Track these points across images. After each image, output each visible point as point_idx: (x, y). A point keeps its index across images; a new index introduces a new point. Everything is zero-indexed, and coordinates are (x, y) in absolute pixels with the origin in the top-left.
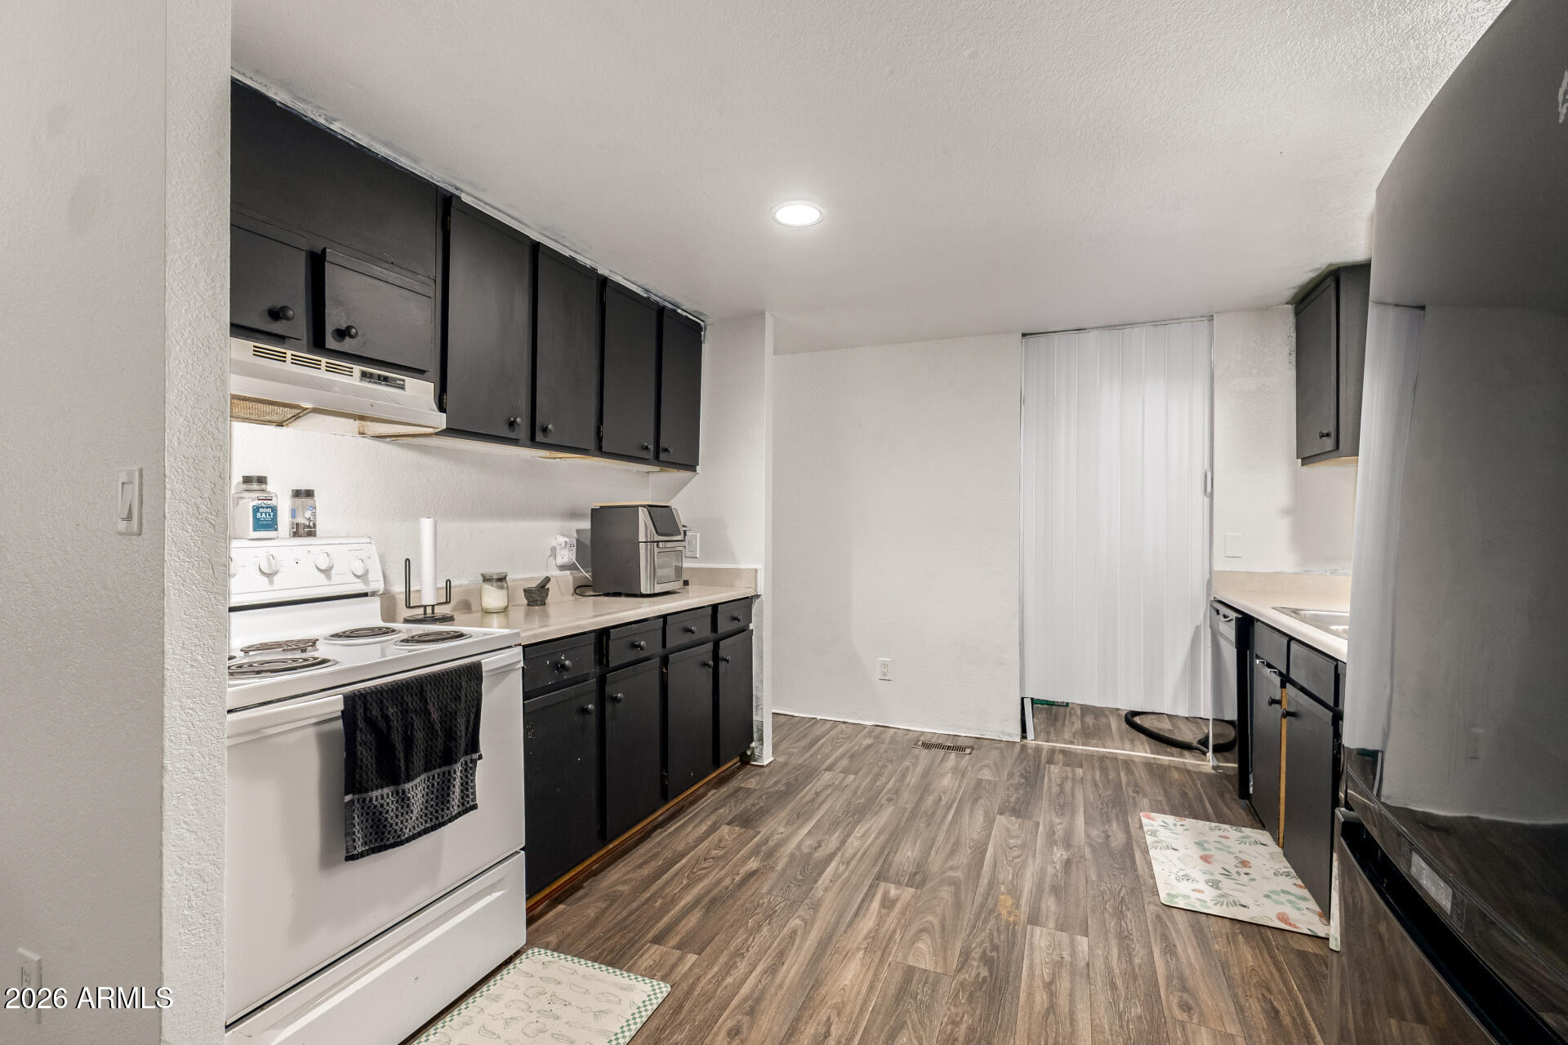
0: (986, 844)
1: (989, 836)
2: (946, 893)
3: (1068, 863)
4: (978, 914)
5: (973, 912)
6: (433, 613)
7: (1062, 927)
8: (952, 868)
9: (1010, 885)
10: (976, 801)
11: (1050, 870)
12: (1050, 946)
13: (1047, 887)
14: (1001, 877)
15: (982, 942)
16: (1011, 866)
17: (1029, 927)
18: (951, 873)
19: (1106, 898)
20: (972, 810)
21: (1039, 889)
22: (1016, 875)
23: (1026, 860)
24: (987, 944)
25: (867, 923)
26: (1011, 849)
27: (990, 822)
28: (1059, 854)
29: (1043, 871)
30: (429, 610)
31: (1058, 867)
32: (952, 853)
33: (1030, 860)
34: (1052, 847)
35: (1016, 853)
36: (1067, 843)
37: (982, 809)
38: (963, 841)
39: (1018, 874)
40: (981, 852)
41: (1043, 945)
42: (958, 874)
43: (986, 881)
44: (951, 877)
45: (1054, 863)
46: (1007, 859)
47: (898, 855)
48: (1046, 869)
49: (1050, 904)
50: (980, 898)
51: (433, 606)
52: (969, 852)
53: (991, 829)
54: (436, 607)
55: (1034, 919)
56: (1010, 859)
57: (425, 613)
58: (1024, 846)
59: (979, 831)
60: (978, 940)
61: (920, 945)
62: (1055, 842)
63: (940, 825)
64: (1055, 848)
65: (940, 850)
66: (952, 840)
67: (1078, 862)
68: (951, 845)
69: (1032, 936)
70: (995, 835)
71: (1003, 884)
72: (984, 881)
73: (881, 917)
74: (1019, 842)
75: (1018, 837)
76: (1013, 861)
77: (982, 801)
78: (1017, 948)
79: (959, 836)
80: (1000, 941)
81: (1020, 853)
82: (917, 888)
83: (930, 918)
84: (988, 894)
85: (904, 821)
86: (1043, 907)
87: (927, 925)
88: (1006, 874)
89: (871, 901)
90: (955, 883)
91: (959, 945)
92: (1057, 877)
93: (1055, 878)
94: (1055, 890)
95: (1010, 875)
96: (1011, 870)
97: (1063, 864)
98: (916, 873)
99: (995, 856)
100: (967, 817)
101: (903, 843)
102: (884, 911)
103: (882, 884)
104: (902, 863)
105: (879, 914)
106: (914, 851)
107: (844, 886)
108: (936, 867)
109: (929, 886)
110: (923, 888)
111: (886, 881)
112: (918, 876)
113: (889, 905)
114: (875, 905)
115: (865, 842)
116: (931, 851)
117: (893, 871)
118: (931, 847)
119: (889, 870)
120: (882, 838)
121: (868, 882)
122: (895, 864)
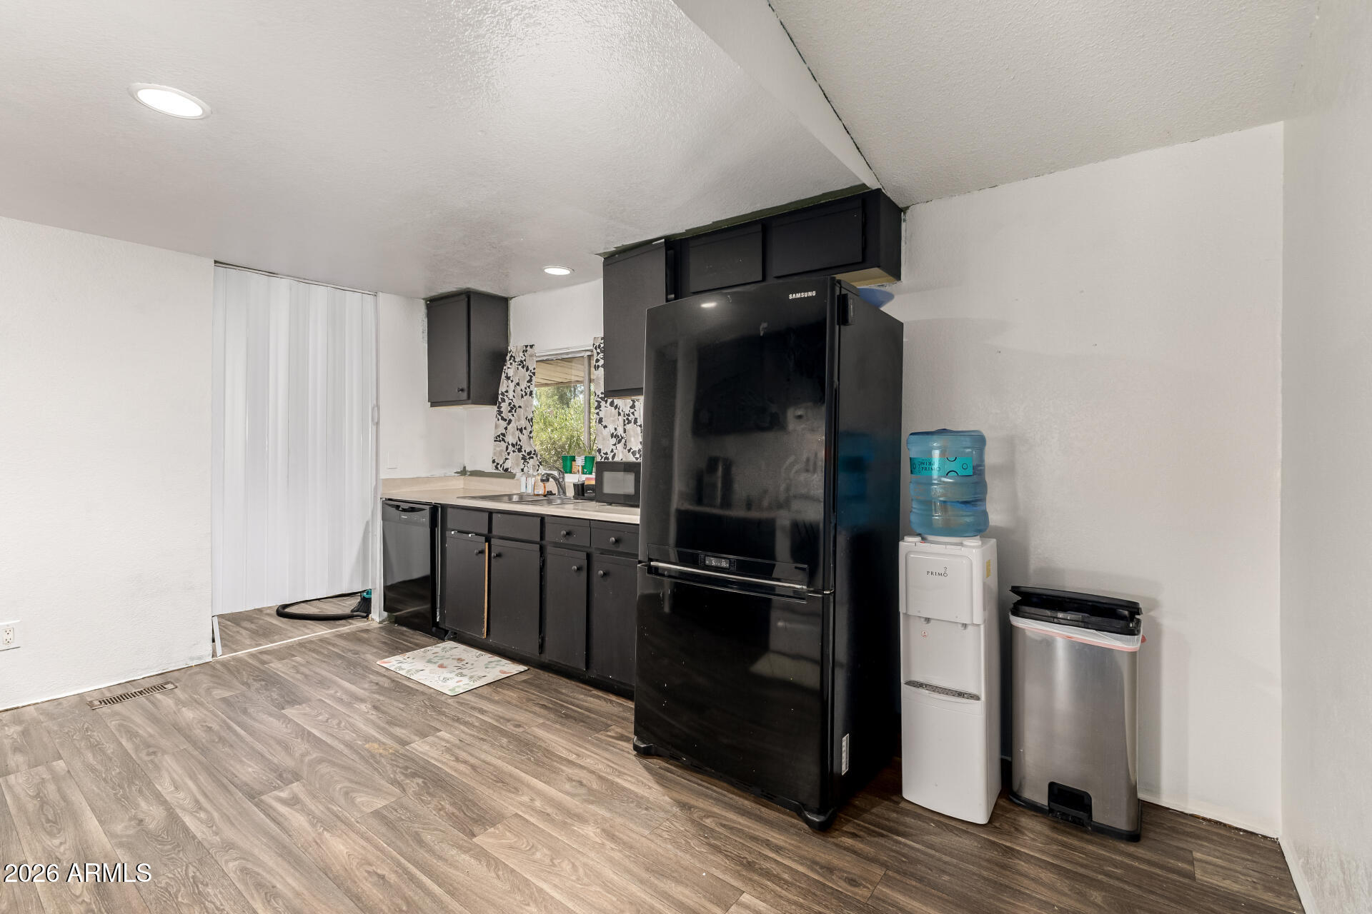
0: (303, 729)
1: (298, 725)
2: (325, 769)
3: (376, 708)
4: (368, 763)
5: (361, 764)
7: (423, 736)
8: (303, 755)
9: (360, 739)
10: (245, 711)
11: (371, 717)
12: (430, 747)
13: (385, 726)
14: (347, 739)
15: (394, 771)
16: (343, 730)
17: (406, 748)
18: (307, 759)
20: (254, 719)
21: (382, 730)
22: (354, 731)
23: (347, 721)
24: (398, 770)
25: (297, 820)
26: (326, 722)
27: (283, 718)
28: (363, 707)
31: (374, 713)
32: (286, 748)
33: (349, 719)
34: (352, 706)
37: (261, 715)
38: (281, 737)
39: (355, 730)
40: (309, 736)
41: (426, 749)
42: (314, 755)
43: (342, 746)
44: (312, 760)
45: (367, 712)
47: (239, 777)
48: (368, 718)
49: (399, 731)
50: (352, 755)
52: (299, 740)
53: (291, 721)
55: (403, 743)
56: (335, 727)
58: (333, 716)
59: (283, 726)
60: (390, 773)
61: (358, 800)
62: (350, 703)
63: (243, 741)
64: (355, 705)
65: (272, 751)
66: (271, 742)
68: (275, 746)
69: (416, 750)
70: (301, 722)
71: (355, 741)
72: (340, 747)
73: (302, 811)
74: (325, 716)
75: (319, 714)
76: (339, 727)
77: (251, 710)
78: (417, 760)
79: (271, 737)
80: (402, 764)
81: (336, 721)
82: (297, 780)
83: (338, 787)
84: (355, 751)
86: (399, 734)
87: (344, 790)
88: (348, 736)
89: (275, 810)
90: (322, 761)
91: (382, 782)
93: (381, 719)
94: (391, 724)
95: (351, 734)
96: (347, 732)
97: (374, 710)
98: (281, 775)
99: (323, 732)
100: (257, 725)
101: (231, 768)
102: (297, 807)
103: (263, 797)
104: (255, 778)
105: (297, 811)
106: (250, 766)
107: (228, 818)
108: (289, 762)
109: (305, 774)
110: (302, 778)
111: (263, 794)
112: (284, 775)
113: (293, 802)
114: (282, 809)
115: (189, 789)
116: (266, 759)
117: (257, 787)
118: (262, 756)
119: (252, 789)
120: (202, 778)
121: (248, 805)
122: (249, 782)
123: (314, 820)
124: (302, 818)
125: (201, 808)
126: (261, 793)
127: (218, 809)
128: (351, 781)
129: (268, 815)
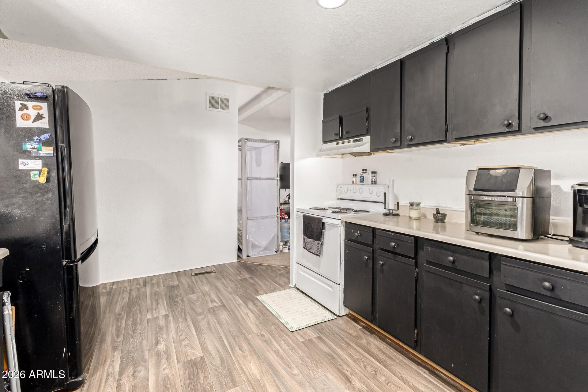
0: (198, 335)
1: (199, 340)
2: (199, 310)
3: (157, 344)
4: (185, 309)
5: (187, 310)
6: (392, 212)
7: (157, 318)
8: (204, 319)
9: (179, 322)
11: (164, 336)
12: (160, 312)
13: (164, 329)
14: (183, 324)
15: (180, 305)
16: (182, 330)
17: (167, 313)
18: (203, 317)
19: (139, 335)
21: (167, 326)
23: (177, 335)
24: (178, 305)
25: (213, 296)
26: (186, 338)
27: (204, 349)
28: (161, 347)
29: (168, 334)
30: (391, 211)
31: (161, 339)
32: (208, 324)
33: (175, 336)
34: (166, 349)
35: (182, 337)
36: (158, 355)
37: (214, 356)
38: (208, 331)
40: (197, 329)
41: (162, 311)
42: (200, 318)
44: (201, 316)
45: (163, 340)
46: (185, 332)
47: (227, 315)
48: (166, 335)
49: (162, 322)
50: (187, 314)
51: (392, 210)
53: (201, 344)
54: (393, 211)
55: (166, 316)
56: (184, 333)
57: (390, 212)
58: (180, 342)
59: (205, 340)
60: (181, 304)
62: (165, 353)
63: (225, 334)
64: (164, 349)
65: (214, 324)
66: (213, 330)
67: (152, 346)
68: (212, 327)
70: (196, 342)
71: (182, 322)
72: (189, 320)
73: (211, 298)
74: (183, 343)
75: (185, 346)
76: (182, 332)
78: (169, 308)
79: (212, 332)
80: (175, 307)
81: (181, 338)
82: (209, 308)
83: (198, 303)
84: (185, 316)
85: (242, 328)
87: (198, 302)
89: (218, 300)
90: (198, 314)
91: (186, 302)
92: (161, 334)
93: (162, 333)
94: (161, 329)
95: (180, 326)
96: (181, 328)
97: (159, 342)
98: (214, 311)
99: (190, 331)
101: (230, 319)
102: (212, 299)
103: (221, 304)
104: (222, 312)
105: (213, 298)
106: (223, 318)
107: (231, 300)
108: (210, 316)
109: (206, 310)
110: (208, 309)
111: (220, 305)
112: (213, 311)
113: (213, 301)
114: (216, 300)
115: (243, 313)
116: (217, 320)
117: (222, 308)
118: (218, 322)
119: (223, 308)
120: (240, 317)
121: (225, 303)
122: (224, 311)
123: (209, 295)
124: (212, 296)
125: (238, 305)
126: (221, 306)
127: (233, 303)
128: (194, 304)
129: (221, 299)
